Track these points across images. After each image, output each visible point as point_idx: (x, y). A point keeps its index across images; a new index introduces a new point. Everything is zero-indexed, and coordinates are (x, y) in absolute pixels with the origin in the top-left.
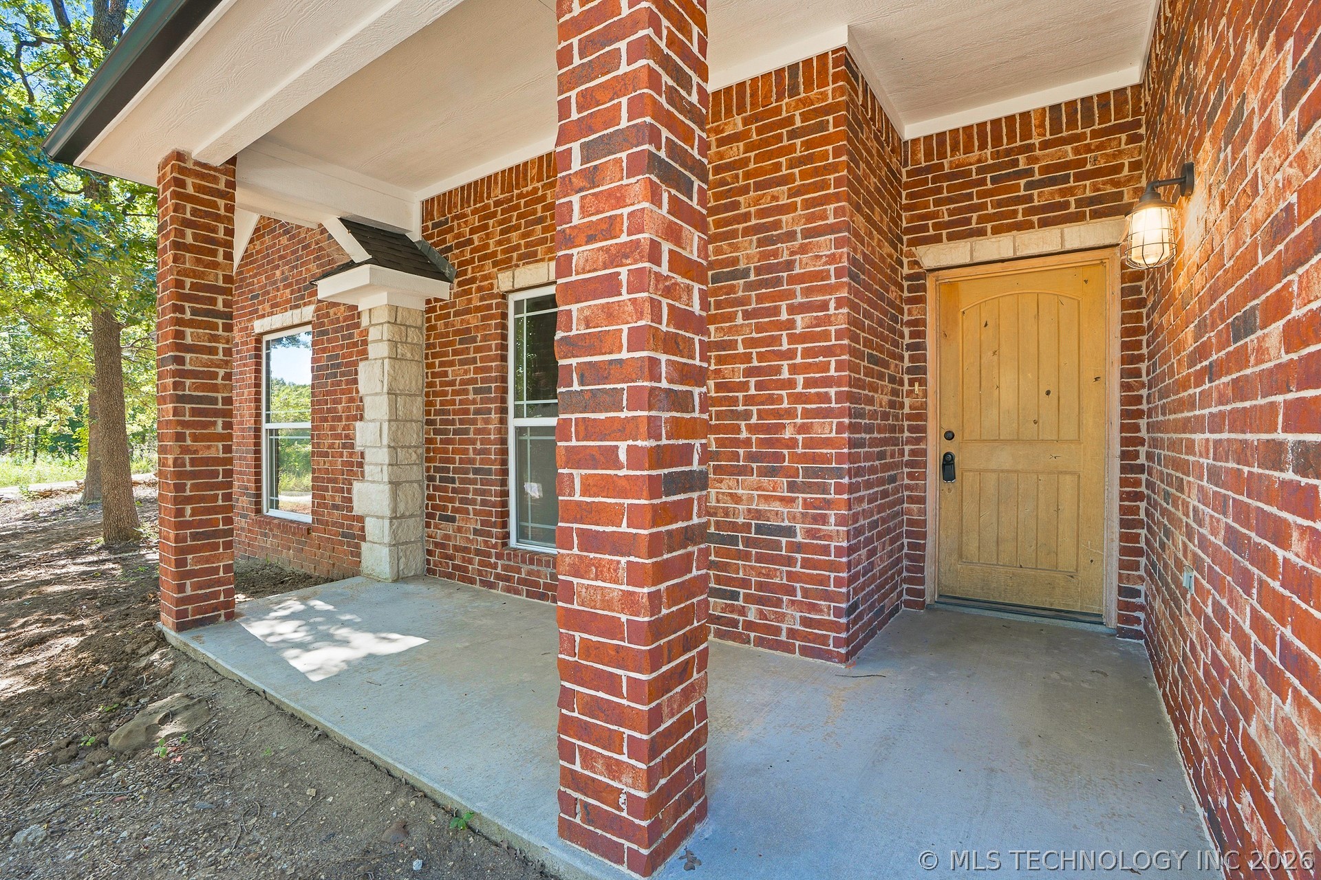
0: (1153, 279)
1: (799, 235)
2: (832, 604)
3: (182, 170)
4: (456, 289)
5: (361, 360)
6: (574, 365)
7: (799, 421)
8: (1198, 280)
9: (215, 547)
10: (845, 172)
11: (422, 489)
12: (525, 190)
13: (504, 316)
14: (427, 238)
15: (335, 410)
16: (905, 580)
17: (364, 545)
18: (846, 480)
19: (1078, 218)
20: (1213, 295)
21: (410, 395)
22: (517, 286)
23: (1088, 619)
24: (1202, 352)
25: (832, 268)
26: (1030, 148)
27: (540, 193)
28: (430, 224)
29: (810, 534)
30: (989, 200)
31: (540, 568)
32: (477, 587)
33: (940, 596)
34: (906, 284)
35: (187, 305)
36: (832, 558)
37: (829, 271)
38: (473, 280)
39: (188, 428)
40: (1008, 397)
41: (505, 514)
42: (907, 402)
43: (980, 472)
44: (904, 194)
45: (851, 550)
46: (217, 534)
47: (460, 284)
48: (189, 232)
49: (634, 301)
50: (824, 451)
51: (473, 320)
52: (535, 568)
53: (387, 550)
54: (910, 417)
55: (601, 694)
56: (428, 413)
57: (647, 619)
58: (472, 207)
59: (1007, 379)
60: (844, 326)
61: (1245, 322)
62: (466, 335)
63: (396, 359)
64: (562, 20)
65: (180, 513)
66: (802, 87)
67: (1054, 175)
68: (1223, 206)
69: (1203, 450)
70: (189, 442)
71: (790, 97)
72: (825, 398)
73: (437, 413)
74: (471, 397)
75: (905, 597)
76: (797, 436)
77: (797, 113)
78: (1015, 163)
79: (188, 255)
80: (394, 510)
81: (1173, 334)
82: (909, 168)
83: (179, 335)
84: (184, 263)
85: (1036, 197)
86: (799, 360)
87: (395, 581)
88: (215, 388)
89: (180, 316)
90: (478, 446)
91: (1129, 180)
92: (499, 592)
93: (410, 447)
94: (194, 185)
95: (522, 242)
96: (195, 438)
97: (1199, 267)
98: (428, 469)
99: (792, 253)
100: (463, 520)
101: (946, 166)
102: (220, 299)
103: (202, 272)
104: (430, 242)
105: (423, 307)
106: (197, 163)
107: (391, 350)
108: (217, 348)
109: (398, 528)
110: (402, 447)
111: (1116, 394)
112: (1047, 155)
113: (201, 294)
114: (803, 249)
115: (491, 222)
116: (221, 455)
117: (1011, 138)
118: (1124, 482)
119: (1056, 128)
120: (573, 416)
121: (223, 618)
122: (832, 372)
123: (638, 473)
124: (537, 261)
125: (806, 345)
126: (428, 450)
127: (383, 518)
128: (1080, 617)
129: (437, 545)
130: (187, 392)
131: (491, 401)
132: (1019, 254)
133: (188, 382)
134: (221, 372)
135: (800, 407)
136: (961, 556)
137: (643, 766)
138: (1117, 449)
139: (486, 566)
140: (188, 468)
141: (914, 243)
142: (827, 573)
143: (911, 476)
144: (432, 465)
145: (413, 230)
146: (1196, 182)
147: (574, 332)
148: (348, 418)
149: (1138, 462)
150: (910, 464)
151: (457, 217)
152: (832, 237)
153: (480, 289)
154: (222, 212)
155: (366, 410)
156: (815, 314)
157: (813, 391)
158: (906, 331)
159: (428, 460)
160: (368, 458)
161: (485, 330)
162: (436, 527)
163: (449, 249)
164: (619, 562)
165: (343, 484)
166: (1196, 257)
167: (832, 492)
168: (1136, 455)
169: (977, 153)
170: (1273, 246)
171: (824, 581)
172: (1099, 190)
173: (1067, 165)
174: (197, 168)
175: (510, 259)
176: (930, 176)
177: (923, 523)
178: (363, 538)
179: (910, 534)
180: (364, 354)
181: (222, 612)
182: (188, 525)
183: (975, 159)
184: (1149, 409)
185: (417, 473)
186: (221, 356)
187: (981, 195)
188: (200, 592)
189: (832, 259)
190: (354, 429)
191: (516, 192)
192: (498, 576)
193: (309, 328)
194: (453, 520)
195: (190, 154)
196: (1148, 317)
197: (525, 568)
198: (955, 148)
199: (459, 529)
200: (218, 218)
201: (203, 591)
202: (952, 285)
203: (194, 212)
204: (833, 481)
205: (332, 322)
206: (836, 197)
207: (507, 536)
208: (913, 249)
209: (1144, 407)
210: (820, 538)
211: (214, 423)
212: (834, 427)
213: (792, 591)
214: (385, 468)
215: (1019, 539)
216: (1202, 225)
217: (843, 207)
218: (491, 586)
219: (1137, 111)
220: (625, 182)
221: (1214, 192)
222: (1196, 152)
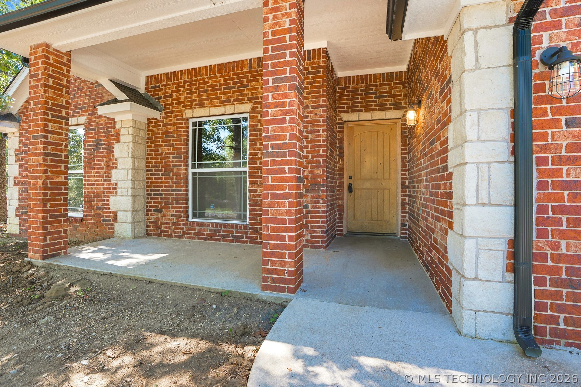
0: (410, 129)
1: (310, 107)
2: (321, 230)
3: (48, 52)
4: (163, 115)
5: (116, 142)
6: (270, 144)
7: (310, 169)
8: (423, 131)
9: (60, 221)
10: (326, 88)
11: (145, 199)
12: (199, 78)
13: (188, 127)
14: (148, 92)
15: (100, 165)
16: (337, 227)
17: (116, 224)
18: (325, 189)
19: (389, 109)
20: (426, 135)
21: (140, 159)
22: (194, 116)
23: (392, 235)
24: (424, 150)
25: (321, 119)
26: (376, 85)
27: (206, 80)
28: (150, 86)
29: (314, 207)
30: (364, 100)
31: (204, 228)
32: (173, 238)
33: (348, 232)
34: (337, 126)
35: (49, 112)
36: (321, 214)
37: (320, 120)
38: (173, 112)
39: (49, 168)
40: (369, 165)
41: (187, 208)
42: (338, 165)
43: (360, 189)
44: (337, 95)
45: (327, 212)
46: (61, 216)
47: (165, 113)
48: (51, 80)
49: (291, 126)
50: (318, 179)
51: (173, 128)
52: (202, 228)
53: (130, 225)
54: (338, 171)
55: (278, 242)
56: (148, 166)
57: (294, 217)
58: (173, 82)
59: (368, 159)
60: (325, 138)
61: (433, 142)
62: (168, 134)
63: (135, 142)
64: (265, 39)
65: (45, 206)
66: (312, 58)
67: (383, 95)
68: (428, 113)
69: (424, 175)
70: (49, 174)
71: (308, 61)
72: (319, 162)
73: (152, 166)
74: (171, 160)
75: (337, 232)
76: (309, 174)
77: (310, 66)
78: (372, 90)
79: (50, 90)
80: (133, 208)
81: (416, 145)
82: (339, 87)
83: (46, 126)
84: (48, 94)
85: (378, 101)
86: (310, 149)
87: (134, 238)
88: (61, 150)
89: (46, 117)
90: (175, 180)
91: (403, 99)
92: (185, 239)
93: (140, 181)
94: (53, 59)
95: (197, 99)
96: (52, 172)
97: (423, 128)
98: (147, 191)
99: (308, 113)
100: (166, 211)
101: (351, 87)
102: (64, 111)
103: (56, 98)
104: (150, 94)
105: (146, 121)
106: (55, 50)
107: (133, 139)
108: (62, 133)
109: (135, 215)
110: (137, 181)
111: (400, 164)
112: (381, 88)
113: (56, 108)
114: (311, 112)
115: (182, 89)
116: (63, 181)
117: (371, 81)
118: (402, 191)
119: (384, 80)
120: (269, 159)
121: (63, 254)
122: (321, 153)
123: (292, 175)
124: (204, 107)
125: (312, 144)
126: (147, 182)
127: (128, 211)
128: (389, 235)
129: (152, 222)
130: (49, 152)
131: (182, 161)
132: (373, 119)
133: (49, 147)
134: (64, 144)
135: (310, 165)
136: (354, 218)
137: (293, 261)
138: (400, 181)
139: (178, 229)
140: (49, 186)
141: (340, 112)
142: (319, 220)
143: (339, 191)
144: (150, 189)
145: (141, 88)
146: (422, 105)
147: (270, 134)
148: (107, 168)
149: (406, 185)
150: (338, 187)
151: (165, 85)
152: (321, 109)
153: (176, 116)
154: (65, 72)
155: (119, 164)
156: (315, 134)
157: (315, 159)
158: (337, 142)
159: (147, 186)
160: (119, 185)
161: (178, 133)
162: (152, 215)
163: (161, 98)
164: (285, 201)
165: (104, 197)
166: (422, 125)
167: (321, 192)
168: (405, 183)
169: (360, 85)
170: (438, 125)
171: (318, 222)
172: (395, 101)
173: (386, 92)
174: (55, 52)
175: (192, 105)
176: (346, 90)
177: (342, 207)
178: (116, 221)
179: (338, 211)
180: (118, 140)
181: (63, 251)
182: (48, 211)
183: (360, 86)
184: (409, 169)
185: (143, 192)
186: (64, 136)
187: (362, 98)
188: (53, 242)
189: (321, 116)
190: (111, 173)
191: (194, 78)
192: (184, 233)
193: (83, 126)
194: (161, 211)
195: (52, 45)
196: (408, 141)
197: (197, 229)
198: (354, 82)
199: (164, 215)
200: (63, 75)
201: (54, 241)
202: (352, 127)
203: (53, 71)
204: (321, 189)
205: (98, 125)
206: (323, 96)
207: (188, 216)
208: (340, 114)
209: (407, 168)
210: (317, 208)
211: (61, 166)
212: (322, 171)
213: (307, 227)
214: (130, 190)
215: (372, 211)
216: (423, 117)
217: (325, 99)
218: (181, 237)
219: (405, 79)
220: (288, 92)
221: (426, 109)
222: (422, 97)
